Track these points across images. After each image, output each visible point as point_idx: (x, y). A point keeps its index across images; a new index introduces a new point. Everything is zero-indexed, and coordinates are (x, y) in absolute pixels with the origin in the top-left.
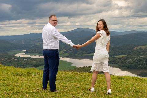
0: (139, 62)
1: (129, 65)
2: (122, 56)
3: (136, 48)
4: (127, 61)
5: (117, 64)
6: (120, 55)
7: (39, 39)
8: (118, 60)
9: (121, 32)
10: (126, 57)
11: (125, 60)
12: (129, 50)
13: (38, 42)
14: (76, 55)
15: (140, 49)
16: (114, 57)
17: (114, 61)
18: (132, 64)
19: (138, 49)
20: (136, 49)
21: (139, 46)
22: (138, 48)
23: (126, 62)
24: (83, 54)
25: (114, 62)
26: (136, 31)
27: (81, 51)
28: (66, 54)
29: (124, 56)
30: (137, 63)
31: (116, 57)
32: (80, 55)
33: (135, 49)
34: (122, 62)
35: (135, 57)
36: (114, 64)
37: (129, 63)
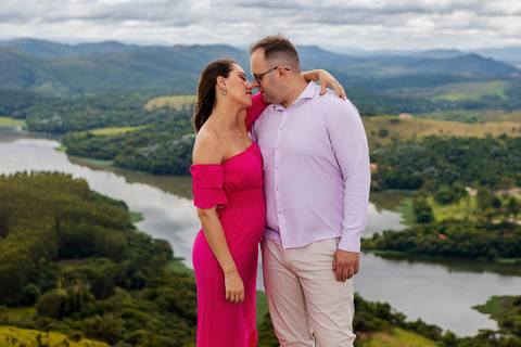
1: (157, 162)
6: (105, 125)
8: (112, 147)
12: (131, 108)
15: (166, 107)
16: (90, 136)
18: (167, 159)
19: (160, 109)
20: (155, 107)
22: (161, 102)
23: (146, 155)
31: (96, 132)
33: (149, 106)
34: (129, 153)
36: (98, 158)
37: (154, 158)
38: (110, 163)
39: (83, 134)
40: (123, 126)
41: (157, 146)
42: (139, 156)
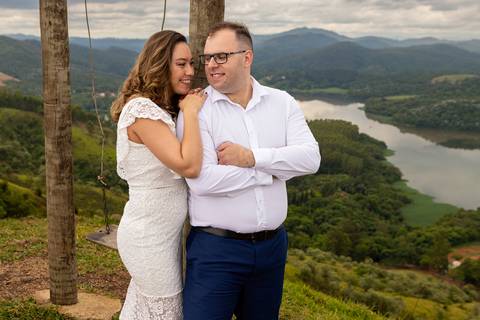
0: (443, 115)
1: (419, 119)
2: (401, 97)
3: (435, 79)
4: (414, 111)
5: (390, 115)
6: (398, 94)
8: (394, 108)
9: (400, 39)
10: (412, 99)
11: (409, 106)
12: (420, 83)
15: (445, 82)
16: (385, 100)
17: (384, 109)
18: (427, 117)
19: (440, 83)
20: (436, 81)
21: (442, 75)
22: (441, 79)
23: (413, 113)
24: (310, 88)
25: (382, 112)
26: (435, 39)
29: (407, 97)
30: (439, 115)
31: (388, 98)
32: (304, 91)
33: (433, 81)
34: (403, 111)
35: (435, 102)
36: (384, 115)
37: (419, 116)
38: (390, 118)
39: (380, 99)
40: (410, 94)
41: (422, 108)
42: (410, 114)
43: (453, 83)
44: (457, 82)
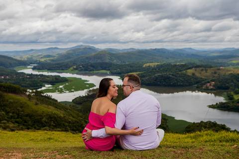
7: (41, 55)
12: (139, 67)
13: (42, 58)
14: (87, 72)
20: (145, 66)
21: (148, 63)
24: (93, 71)
27: (92, 68)
28: (77, 71)
43: (153, 66)
44: (154, 66)
